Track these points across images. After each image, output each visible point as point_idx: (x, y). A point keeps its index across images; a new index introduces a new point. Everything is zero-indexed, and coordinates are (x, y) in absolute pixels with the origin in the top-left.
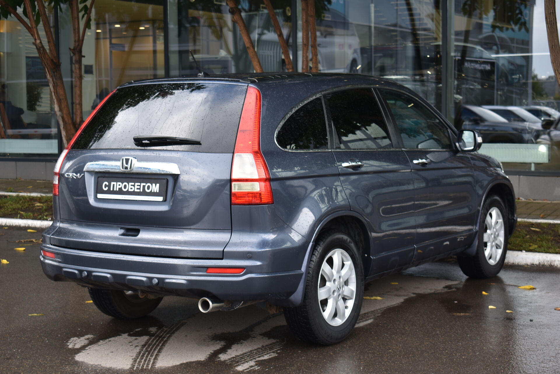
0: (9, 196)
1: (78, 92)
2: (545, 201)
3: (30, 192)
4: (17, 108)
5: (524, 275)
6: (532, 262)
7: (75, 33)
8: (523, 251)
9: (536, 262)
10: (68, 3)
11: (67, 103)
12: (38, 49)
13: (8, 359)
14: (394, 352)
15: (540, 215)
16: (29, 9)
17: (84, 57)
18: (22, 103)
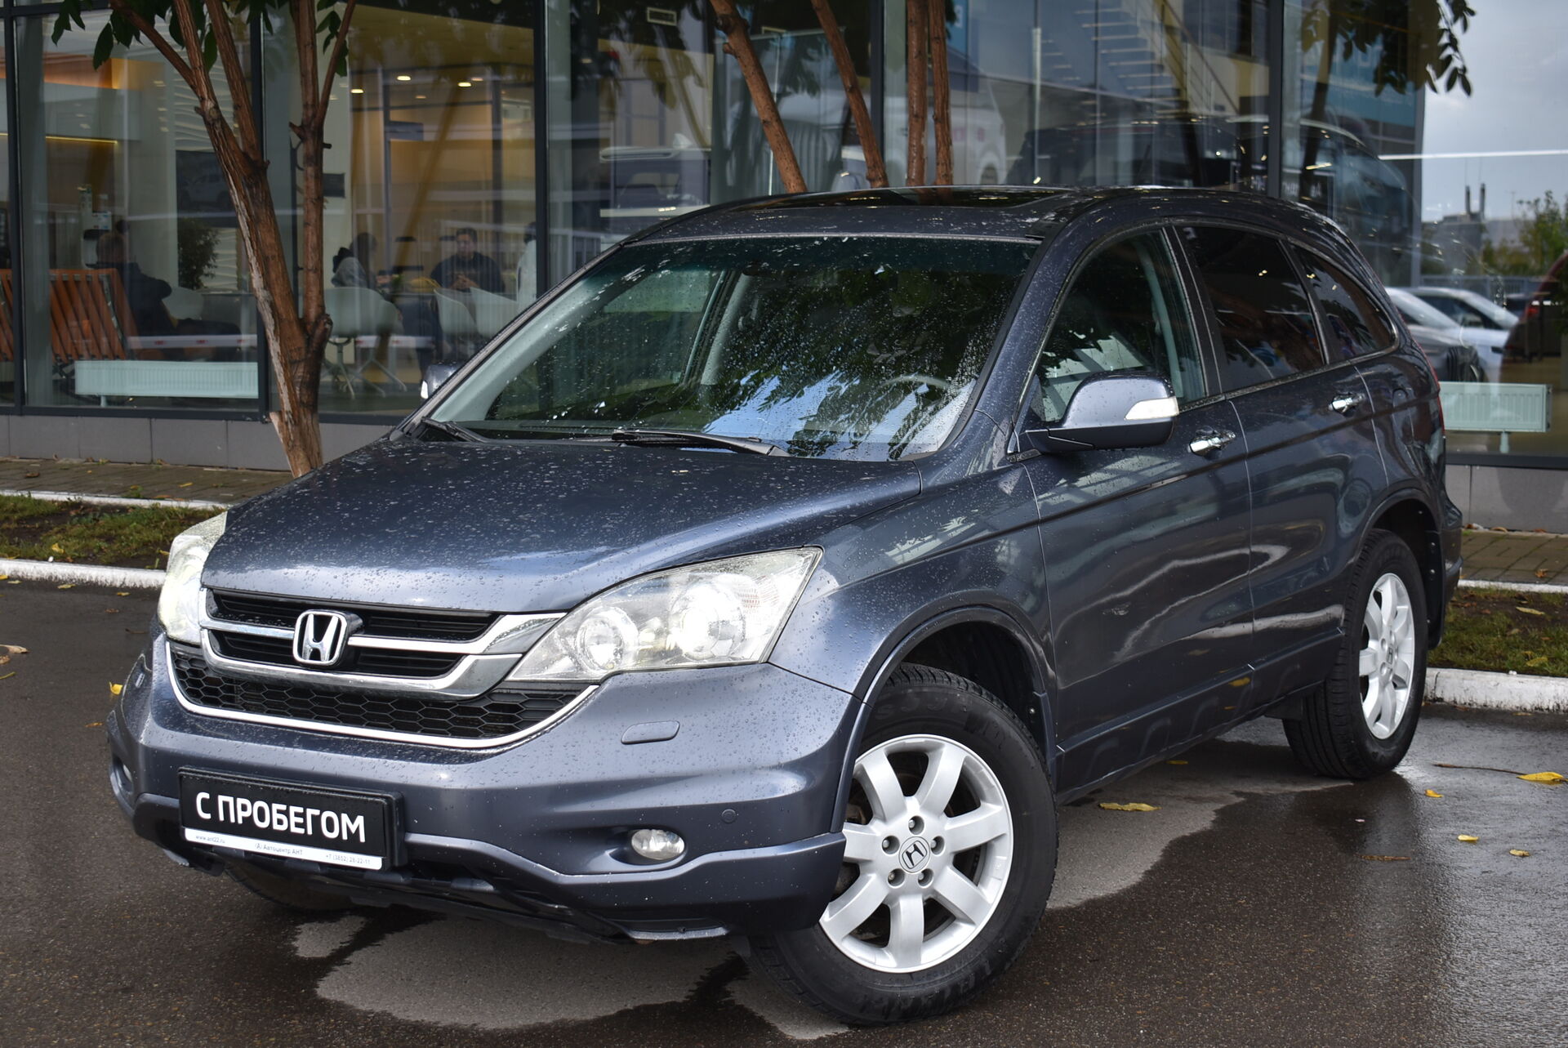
0: (133, 508)
1: (313, 239)
2: (1539, 535)
3: (187, 498)
4: (153, 280)
5: (1524, 739)
6: (1537, 702)
7: (304, 84)
8: (1511, 672)
9: (1549, 703)
10: (287, 6)
11: (284, 267)
12: (210, 125)
13: (126, 990)
14: (1223, 978)
15: (1536, 570)
16: (186, 20)
17: (329, 146)
18: (167, 267)
